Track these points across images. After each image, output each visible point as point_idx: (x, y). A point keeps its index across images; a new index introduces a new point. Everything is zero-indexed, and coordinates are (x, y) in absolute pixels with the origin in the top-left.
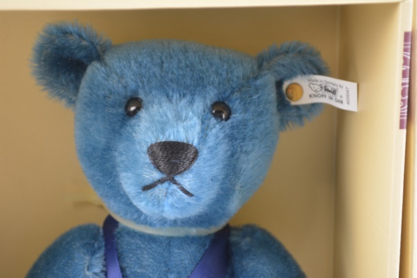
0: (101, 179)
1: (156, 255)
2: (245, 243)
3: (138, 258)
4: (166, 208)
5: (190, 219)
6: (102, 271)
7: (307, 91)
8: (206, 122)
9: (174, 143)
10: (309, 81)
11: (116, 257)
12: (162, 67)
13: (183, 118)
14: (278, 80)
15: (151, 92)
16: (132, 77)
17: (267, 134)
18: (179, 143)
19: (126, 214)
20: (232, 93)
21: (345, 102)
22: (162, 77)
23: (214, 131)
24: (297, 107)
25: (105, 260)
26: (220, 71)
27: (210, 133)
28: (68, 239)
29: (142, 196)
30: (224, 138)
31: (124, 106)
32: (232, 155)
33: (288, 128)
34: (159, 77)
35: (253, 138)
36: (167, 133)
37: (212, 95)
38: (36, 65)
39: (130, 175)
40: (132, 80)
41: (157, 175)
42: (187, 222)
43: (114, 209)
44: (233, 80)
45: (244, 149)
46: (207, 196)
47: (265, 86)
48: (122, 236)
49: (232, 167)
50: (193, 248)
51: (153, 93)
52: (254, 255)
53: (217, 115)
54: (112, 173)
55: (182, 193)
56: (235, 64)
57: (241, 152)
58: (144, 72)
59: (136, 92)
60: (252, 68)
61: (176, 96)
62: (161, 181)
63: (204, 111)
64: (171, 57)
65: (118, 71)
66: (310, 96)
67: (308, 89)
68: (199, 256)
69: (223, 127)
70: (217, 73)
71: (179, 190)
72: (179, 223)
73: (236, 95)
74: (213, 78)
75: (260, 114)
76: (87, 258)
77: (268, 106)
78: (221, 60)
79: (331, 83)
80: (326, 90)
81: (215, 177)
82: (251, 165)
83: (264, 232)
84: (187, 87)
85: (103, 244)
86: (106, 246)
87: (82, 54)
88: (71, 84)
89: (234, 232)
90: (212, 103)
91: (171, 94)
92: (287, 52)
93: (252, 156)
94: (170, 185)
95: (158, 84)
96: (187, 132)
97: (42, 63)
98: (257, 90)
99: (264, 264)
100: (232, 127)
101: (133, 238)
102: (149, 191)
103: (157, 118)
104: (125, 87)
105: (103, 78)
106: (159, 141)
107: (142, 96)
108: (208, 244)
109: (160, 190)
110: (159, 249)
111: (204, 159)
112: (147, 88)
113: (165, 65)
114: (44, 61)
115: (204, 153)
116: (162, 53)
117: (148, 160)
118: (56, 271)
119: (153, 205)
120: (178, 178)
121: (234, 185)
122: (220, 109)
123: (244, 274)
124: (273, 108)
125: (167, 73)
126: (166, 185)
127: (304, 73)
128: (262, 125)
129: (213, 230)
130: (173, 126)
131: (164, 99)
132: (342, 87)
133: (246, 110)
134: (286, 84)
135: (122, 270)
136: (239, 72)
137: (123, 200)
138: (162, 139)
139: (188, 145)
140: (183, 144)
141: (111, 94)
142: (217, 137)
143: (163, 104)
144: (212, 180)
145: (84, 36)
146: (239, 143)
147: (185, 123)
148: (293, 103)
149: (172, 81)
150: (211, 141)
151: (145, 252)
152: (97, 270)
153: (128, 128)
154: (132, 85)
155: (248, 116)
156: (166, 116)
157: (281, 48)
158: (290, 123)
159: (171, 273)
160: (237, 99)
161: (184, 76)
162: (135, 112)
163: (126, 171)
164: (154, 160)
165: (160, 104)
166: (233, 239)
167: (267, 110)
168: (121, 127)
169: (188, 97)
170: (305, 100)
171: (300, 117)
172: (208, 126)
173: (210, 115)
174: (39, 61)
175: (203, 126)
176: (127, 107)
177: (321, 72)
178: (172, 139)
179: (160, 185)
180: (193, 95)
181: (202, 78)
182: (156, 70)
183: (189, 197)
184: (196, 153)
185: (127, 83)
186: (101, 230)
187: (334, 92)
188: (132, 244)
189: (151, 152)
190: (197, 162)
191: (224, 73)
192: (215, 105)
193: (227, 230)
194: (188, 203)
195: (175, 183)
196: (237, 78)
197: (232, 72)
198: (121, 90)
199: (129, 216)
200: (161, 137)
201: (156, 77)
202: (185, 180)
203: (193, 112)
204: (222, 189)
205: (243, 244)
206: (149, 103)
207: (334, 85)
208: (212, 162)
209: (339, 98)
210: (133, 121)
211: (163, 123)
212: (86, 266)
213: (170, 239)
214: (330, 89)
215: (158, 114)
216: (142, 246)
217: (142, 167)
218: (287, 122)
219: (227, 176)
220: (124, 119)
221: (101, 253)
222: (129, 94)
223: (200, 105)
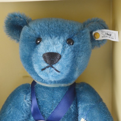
0: (28, 67)
1: (49, 94)
2: (81, 89)
3: (43, 95)
4: (50, 77)
5: (60, 80)
6: (30, 100)
7: (101, 35)
8: (65, 46)
9: (52, 53)
10: (102, 31)
11: (35, 95)
12: (49, 27)
13: (56, 44)
14: (91, 31)
15: (45, 36)
16: (38, 30)
17: (87, 50)
18: (54, 53)
19: (38, 80)
20: (74, 35)
21: (114, 38)
22: (49, 30)
23: (67, 48)
24: (98, 41)
25: (31, 96)
26: (69, 28)
27: (66, 50)
28: (18, 89)
29: (41, 73)
30: (71, 51)
31: (35, 41)
32: (74, 57)
33: (95, 48)
34: (47, 30)
35: (82, 51)
36: (49, 49)
37: (67, 36)
38: (6, 28)
39: (37, 65)
40: (38, 31)
41: (46, 65)
42: (59, 82)
43: (34, 78)
44: (74, 31)
45: (79, 55)
46: (66, 72)
47: (86, 33)
48: (37, 87)
49: (74, 62)
50: (62, 91)
51: (46, 36)
52: (84, 93)
53: (69, 43)
54: (31, 65)
55: (55, 71)
56: (75, 25)
57: (78, 56)
58: (42, 28)
59: (39, 36)
60: (81, 26)
61: (54, 37)
62: (48, 67)
63: (64, 42)
64: (52, 23)
65: (33, 28)
66: (102, 37)
67: (102, 35)
68: (64, 93)
69: (71, 47)
70: (68, 28)
71: (54, 70)
72: (57, 82)
73: (75, 36)
74: (67, 30)
75: (84, 43)
76: (25, 95)
77: (87, 40)
78: (70, 24)
79: (109, 32)
80: (108, 34)
81: (68, 65)
82: (81, 61)
83: (88, 85)
84: (58, 33)
85: (31, 90)
86: (31, 91)
87: (21, 23)
88: (18, 34)
89: (77, 85)
90: (67, 39)
91: (52, 36)
92: (94, 21)
93: (82, 58)
94: (51, 68)
95: (47, 33)
96: (57, 49)
97: (8, 27)
98: (83, 34)
99: (87, 96)
100: (74, 47)
101: (41, 88)
102: (44, 71)
103: (46, 44)
104: (36, 34)
105: (28, 31)
106: (46, 52)
107: (42, 37)
108: (67, 89)
109: (47, 70)
110: (50, 91)
111: (63, 58)
112: (43, 34)
113: (50, 26)
114: (8, 26)
115: (63, 56)
116: (49, 22)
117: (42, 59)
118: (14, 100)
119: (45, 76)
120: (54, 66)
121: (76, 68)
122: (70, 41)
123: (80, 99)
124: (89, 41)
125: (51, 28)
126: (49, 68)
127: (100, 29)
128: (85, 47)
129: (69, 84)
130: (52, 47)
131: (49, 38)
132: (113, 33)
133: (79, 41)
134: (94, 33)
135: (37, 99)
136: (76, 28)
137: (36, 75)
138: (48, 51)
139: (57, 53)
140: (55, 53)
141: (30, 37)
142: (68, 51)
143: (49, 39)
144: (67, 66)
145: (21, 17)
146: (77, 53)
147: (56, 46)
148: (96, 39)
149: (52, 31)
150: (66, 52)
151: (45, 93)
152: (28, 100)
153: (36, 48)
154: (38, 33)
155: (80, 43)
156: (50, 43)
157: (92, 20)
158: (95, 47)
159: (54, 100)
160: (76, 37)
161: (57, 29)
162: (39, 43)
163: (35, 64)
164: (45, 59)
165: (48, 39)
166: (77, 87)
167: (87, 41)
168: (34, 48)
169: (58, 37)
170: (100, 38)
171: (99, 44)
172: (65, 47)
173: (66, 43)
174: (6, 26)
175: (63, 47)
176: (37, 41)
177: (106, 28)
178: (51, 51)
179: (47, 69)
180: (60, 36)
181: (63, 30)
182: (47, 27)
183: (58, 73)
184: (60, 57)
185: (36, 32)
186: (30, 86)
187: (110, 35)
188: (41, 90)
189: (44, 56)
190: (61, 60)
191: (71, 28)
192: (68, 40)
193: (75, 84)
194: (58, 75)
195: (53, 67)
196: (76, 30)
197: (74, 28)
198: (34, 35)
199: (39, 80)
200: (47, 51)
201: (46, 30)
202: (56, 66)
203: (59, 42)
204: (71, 70)
205: (80, 89)
206: (44, 39)
207: (110, 32)
208: (67, 60)
209: (112, 37)
210: (38, 46)
211: (48, 46)
212: (24, 98)
213: (54, 88)
214: (109, 34)
215: (47, 43)
216: (44, 91)
217: (41, 62)
218: (94, 46)
219: (73, 65)
220: (35, 45)
221: (30, 94)
222: (37, 36)
223: (62, 40)
